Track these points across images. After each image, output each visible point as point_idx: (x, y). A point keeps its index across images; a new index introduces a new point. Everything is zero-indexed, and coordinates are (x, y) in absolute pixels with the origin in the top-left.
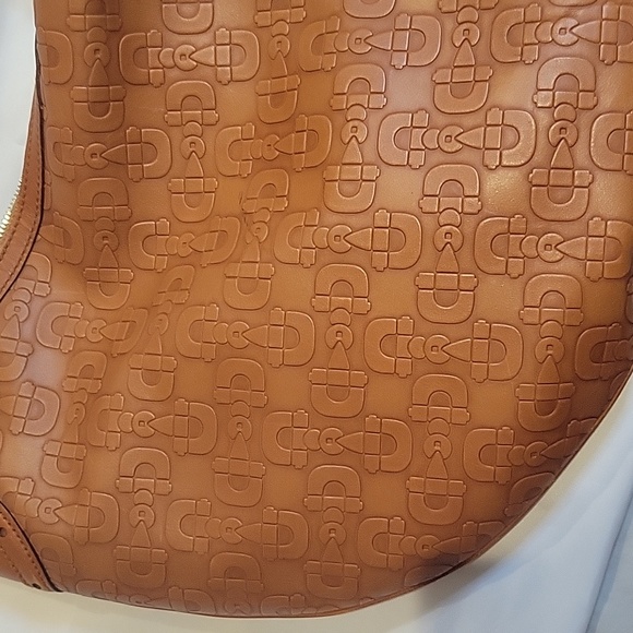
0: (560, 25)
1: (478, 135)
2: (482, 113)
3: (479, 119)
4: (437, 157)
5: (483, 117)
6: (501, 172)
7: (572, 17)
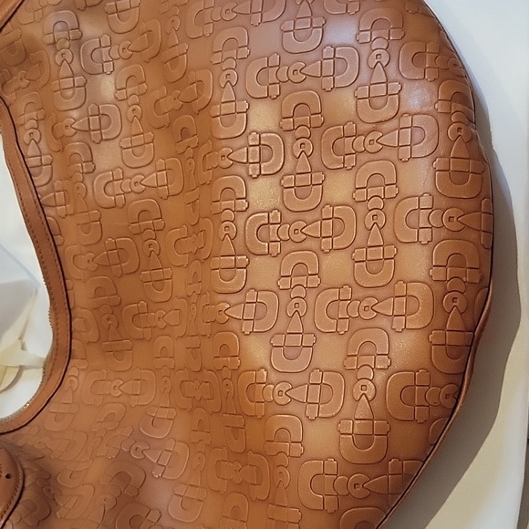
0: (369, 138)
1: (317, 227)
2: (319, 209)
3: (316, 215)
4: (290, 246)
5: (319, 213)
6: (333, 254)
7: (378, 131)
